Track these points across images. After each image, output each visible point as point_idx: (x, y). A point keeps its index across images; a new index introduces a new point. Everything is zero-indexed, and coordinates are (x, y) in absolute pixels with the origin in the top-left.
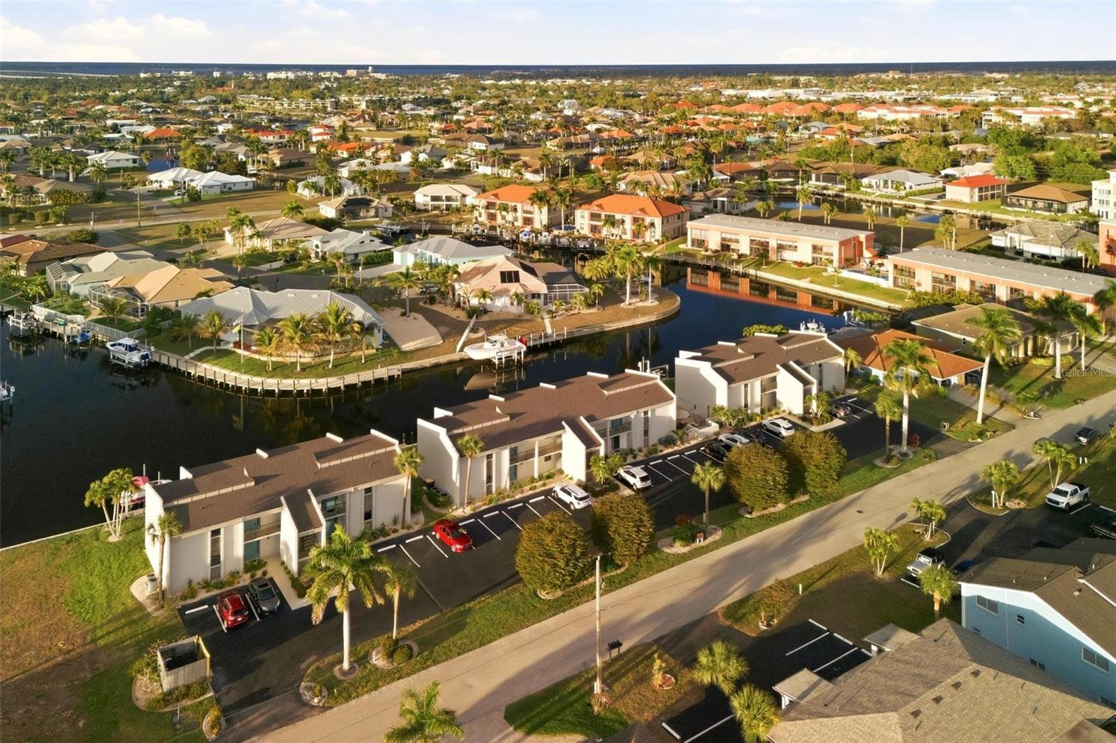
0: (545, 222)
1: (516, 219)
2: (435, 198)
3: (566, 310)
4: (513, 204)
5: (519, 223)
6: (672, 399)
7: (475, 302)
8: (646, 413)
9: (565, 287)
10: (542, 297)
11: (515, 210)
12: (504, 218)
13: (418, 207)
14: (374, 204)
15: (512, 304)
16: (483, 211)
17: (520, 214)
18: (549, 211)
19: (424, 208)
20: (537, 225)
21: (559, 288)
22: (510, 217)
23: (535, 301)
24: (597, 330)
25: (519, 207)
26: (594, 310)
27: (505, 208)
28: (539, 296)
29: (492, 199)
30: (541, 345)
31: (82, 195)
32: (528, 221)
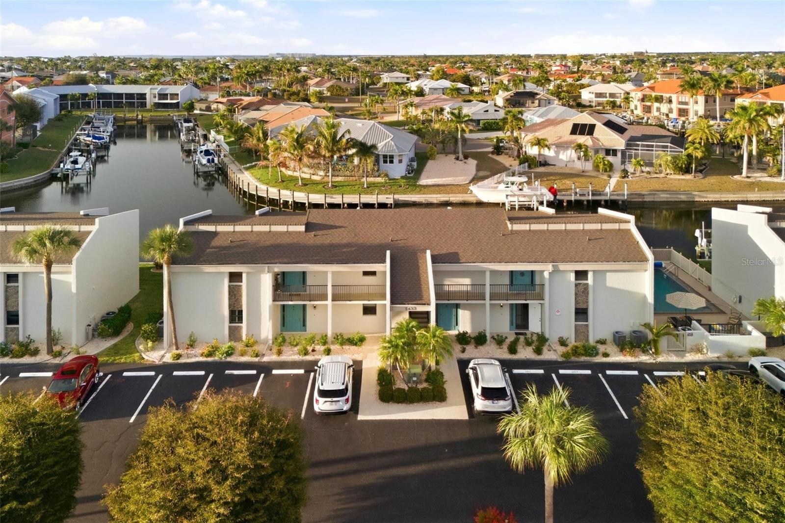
0: (701, 112)
1: (671, 111)
2: (599, 95)
3: (649, 173)
4: (668, 95)
5: (674, 115)
6: (645, 260)
7: (533, 151)
8: (581, 275)
9: (652, 146)
10: (619, 154)
11: (670, 101)
12: (658, 109)
13: (584, 103)
14: (538, 97)
15: (579, 158)
16: (639, 104)
17: (675, 106)
18: (706, 101)
19: (588, 104)
20: (692, 118)
21: (643, 146)
22: (664, 108)
23: (610, 158)
24: (683, 198)
25: (674, 98)
26: (688, 177)
27: (659, 99)
28: (614, 152)
29: (648, 92)
30: (588, 201)
31: (347, 90)
32: (683, 112)
